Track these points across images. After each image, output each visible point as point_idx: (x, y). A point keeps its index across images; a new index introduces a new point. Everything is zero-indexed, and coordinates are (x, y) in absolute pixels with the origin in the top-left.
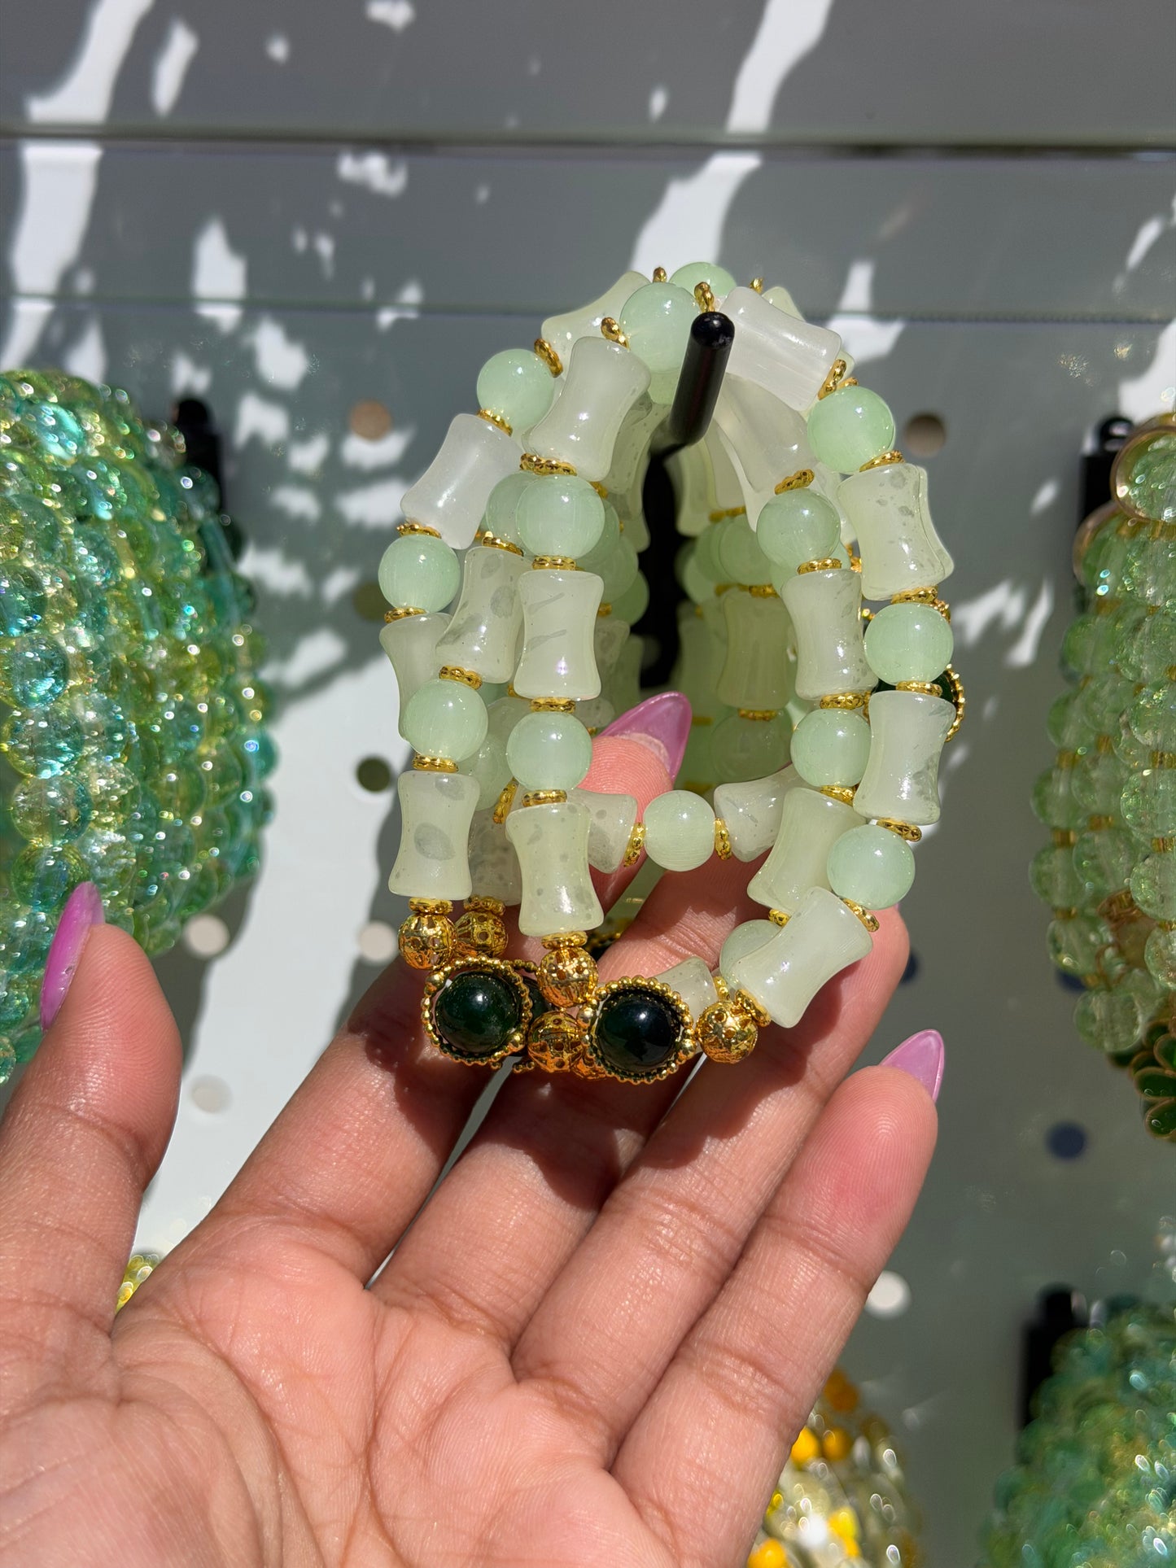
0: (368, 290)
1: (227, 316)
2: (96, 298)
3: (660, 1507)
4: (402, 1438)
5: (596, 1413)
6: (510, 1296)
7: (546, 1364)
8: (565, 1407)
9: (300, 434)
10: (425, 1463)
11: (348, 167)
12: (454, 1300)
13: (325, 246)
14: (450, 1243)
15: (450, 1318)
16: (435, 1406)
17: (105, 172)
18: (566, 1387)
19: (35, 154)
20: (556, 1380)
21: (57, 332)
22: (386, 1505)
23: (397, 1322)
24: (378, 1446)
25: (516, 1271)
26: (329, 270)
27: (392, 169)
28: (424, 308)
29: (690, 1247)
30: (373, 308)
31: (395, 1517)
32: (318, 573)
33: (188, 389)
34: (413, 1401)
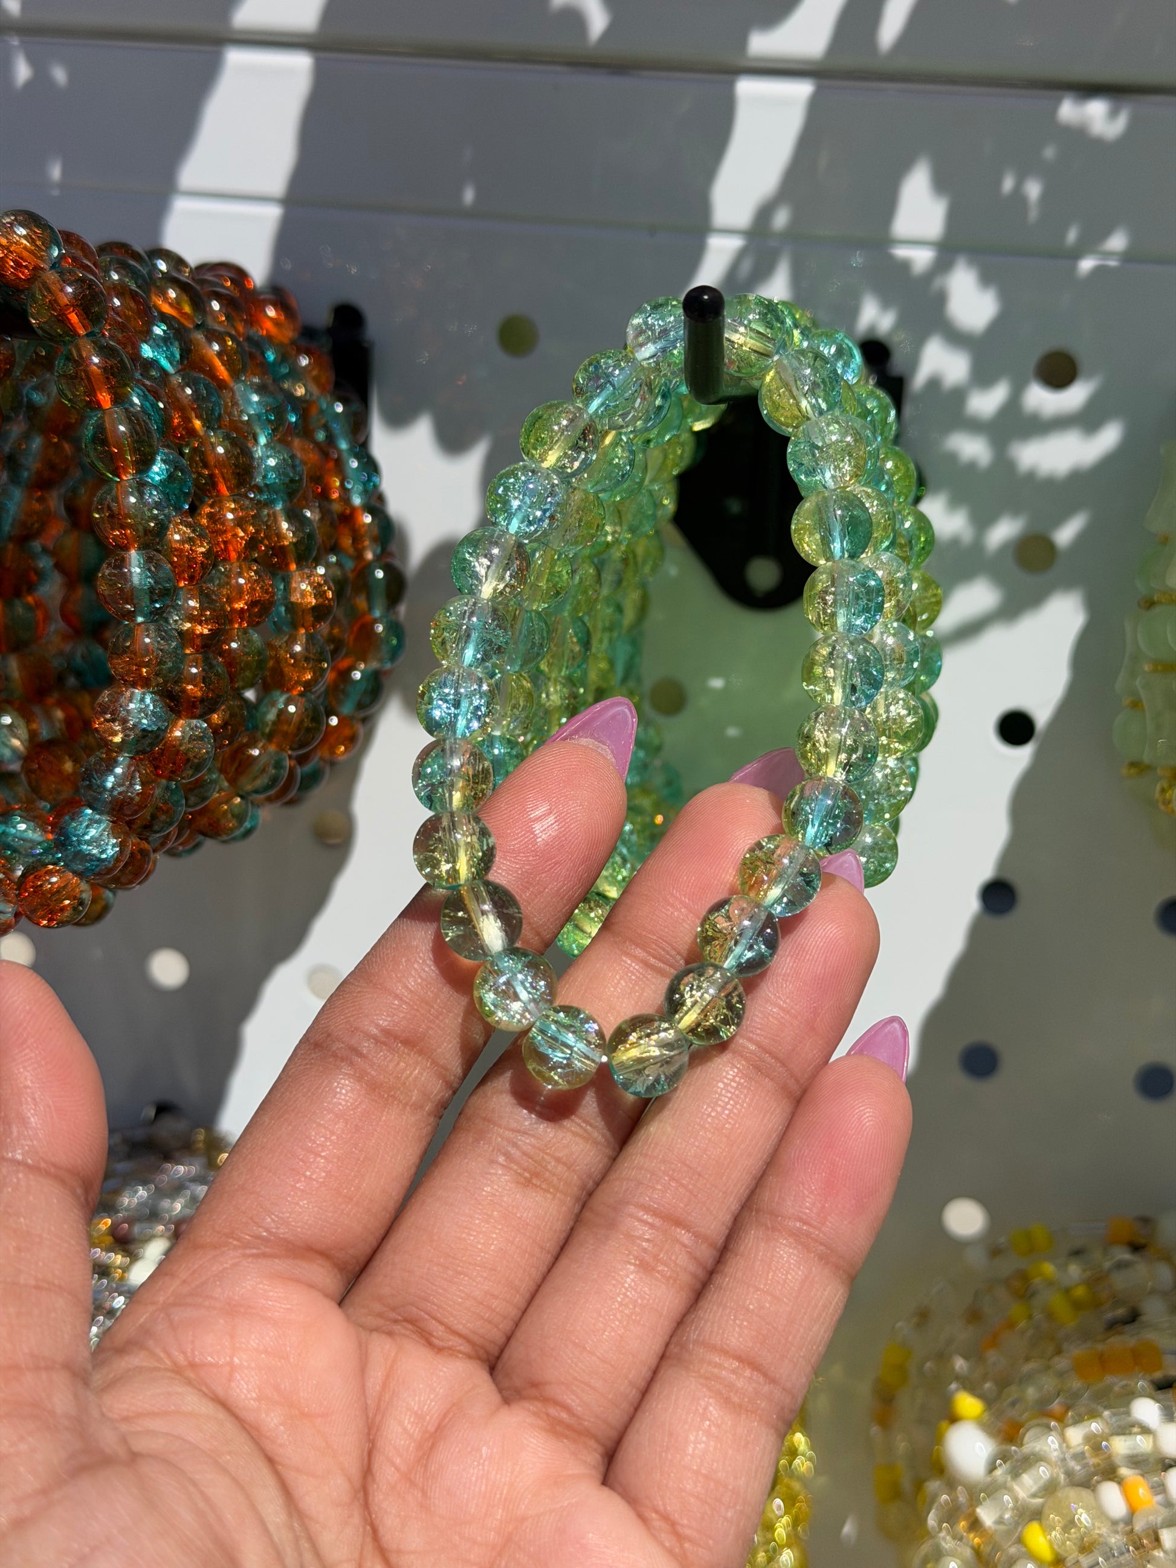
0: (1072, 236)
1: (921, 258)
2: (791, 235)
3: (666, 1518)
4: (398, 1469)
5: (587, 1433)
6: (490, 1322)
7: (535, 1385)
8: (558, 1428)
9: (982, 377)
10: (424, 1493)
11: (1068, 110)
12: (433, 1326)
13: (1033, 190)
14: (429, 1269)
15: (430, 1344)
16: (427, 1435)
17: (815, 107)
18: (558, 1408)
19: (746, 88)
20: (547, 1400)
21: (746, 267)
22: (390, 1537)
23: (381, 1348)
24: (374, 1480)
25: (496, 1297)
26: (1033, 214)
27: (1113, 114)
28: (1128, 257)
29: (675, 1262)
30: (1076, 254)
31: (399, 1552)
32: (982, 521)
33: (872, 328)
34: (405, 1430)
